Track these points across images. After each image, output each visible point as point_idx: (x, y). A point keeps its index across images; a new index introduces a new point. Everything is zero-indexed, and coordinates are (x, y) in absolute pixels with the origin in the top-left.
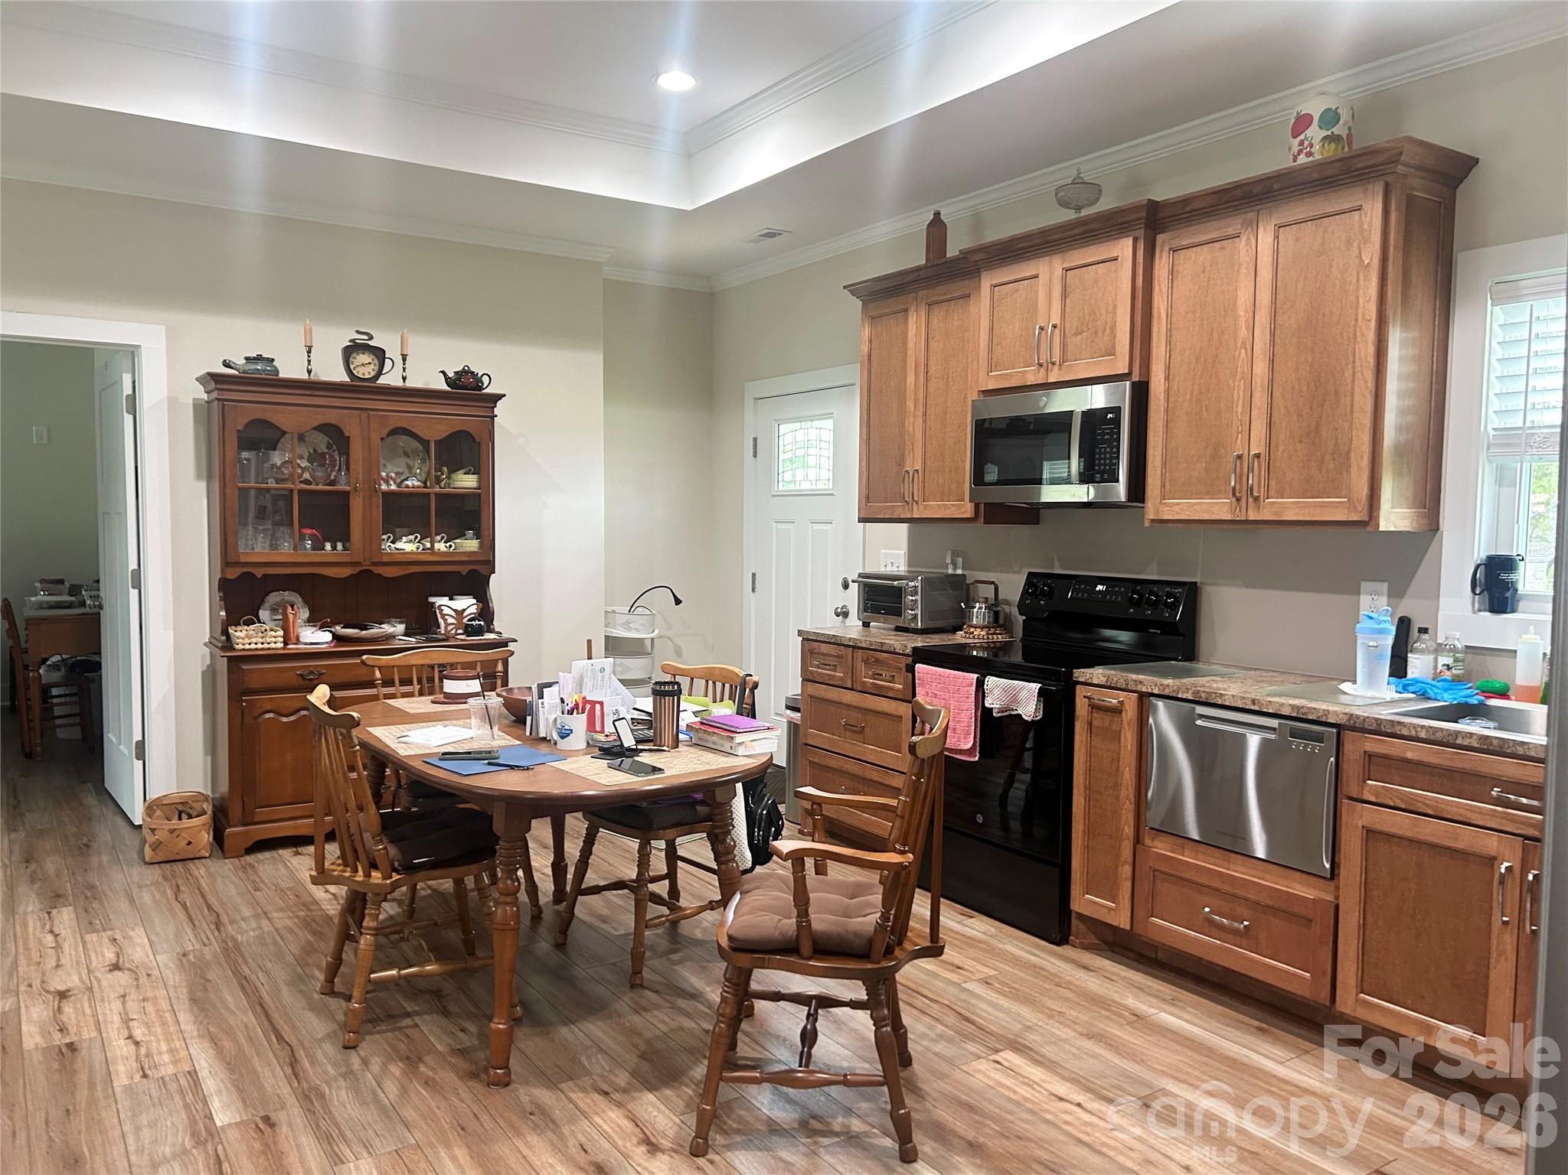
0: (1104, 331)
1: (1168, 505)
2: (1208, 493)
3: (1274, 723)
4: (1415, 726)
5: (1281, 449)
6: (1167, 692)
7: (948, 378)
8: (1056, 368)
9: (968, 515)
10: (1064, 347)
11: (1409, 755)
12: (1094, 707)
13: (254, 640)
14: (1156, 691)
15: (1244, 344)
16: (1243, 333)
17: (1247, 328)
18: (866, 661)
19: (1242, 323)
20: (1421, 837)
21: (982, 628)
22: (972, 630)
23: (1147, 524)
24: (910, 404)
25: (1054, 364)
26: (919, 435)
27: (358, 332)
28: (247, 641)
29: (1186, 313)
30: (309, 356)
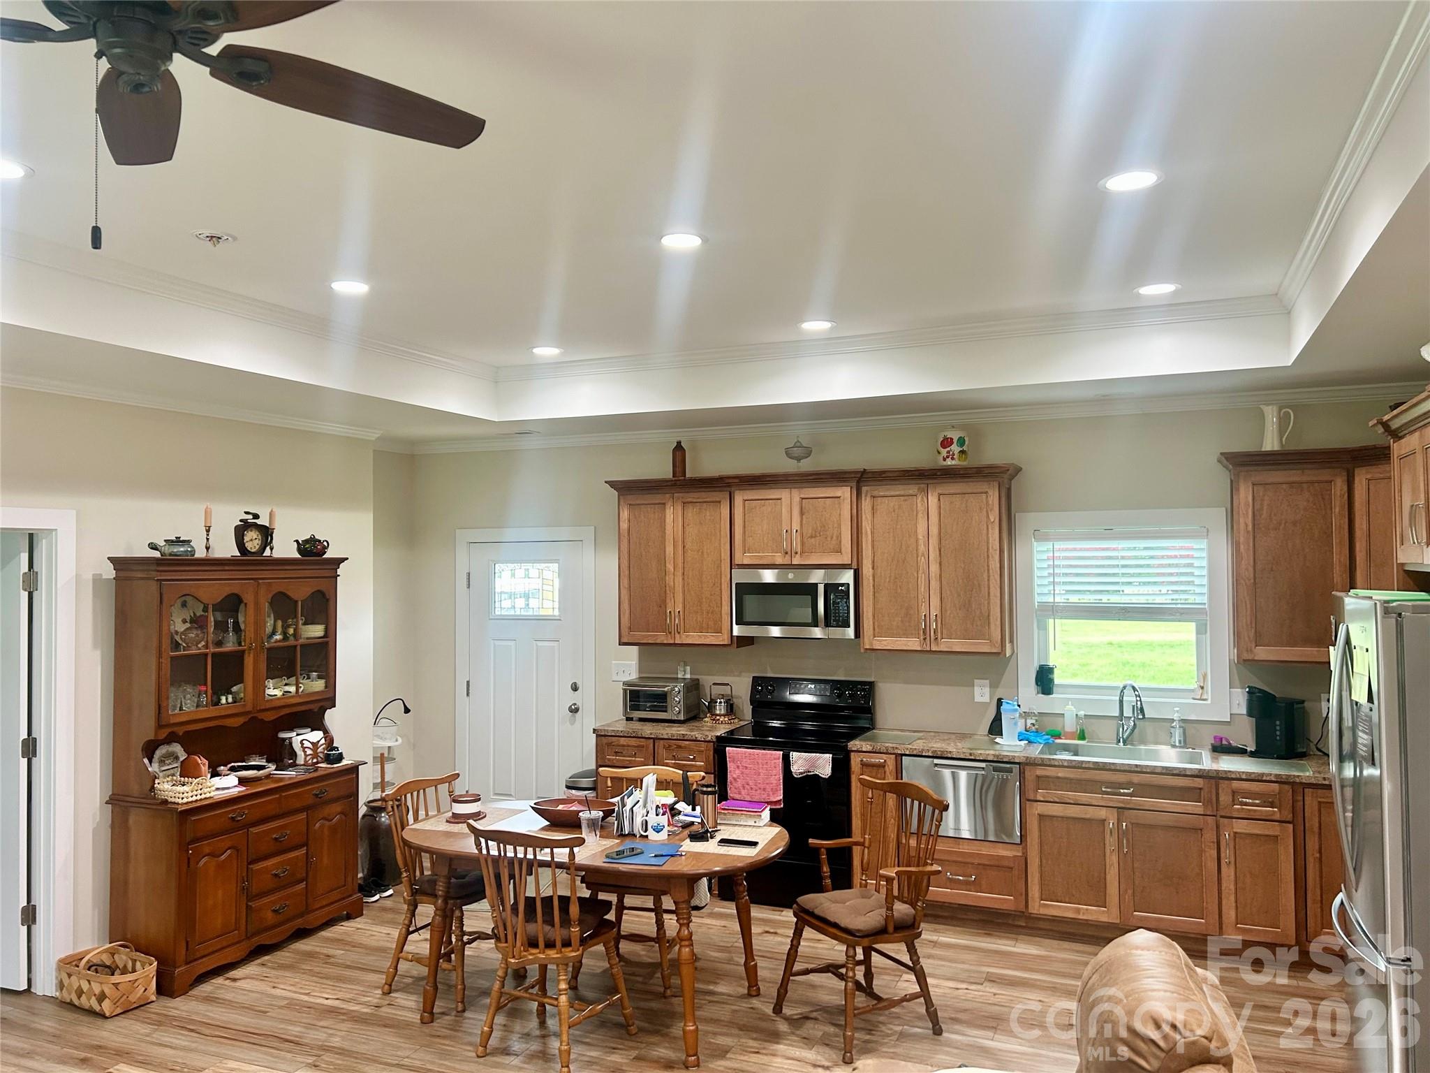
0: (832, 538)
1: (878, 640)
2: (904, 634)
3: (983, 765)
4: (1061, 760)
5: (949, 612)
6: (915, 753)
7: (702, 552)
8: (798, 556)
9: (726, 642)
10: (803, 544)
11: (1060, 775)
12: (864, 764)
13: (195, 793)
14: (907, 753)
15: (923, 555)
16: (922, 548)
17: (925, 546)
18: (668, 748)
19: (921, 542)
20: (1069, 815)
21: (724, 715)
22: (718, 718)
23: (862, 651)
24: (670, 567)
25: (796, 553)
26: (679, 589)
27: (247, 513)
28: (190, 794)
29: (884, 533)
30: (208, 535)
